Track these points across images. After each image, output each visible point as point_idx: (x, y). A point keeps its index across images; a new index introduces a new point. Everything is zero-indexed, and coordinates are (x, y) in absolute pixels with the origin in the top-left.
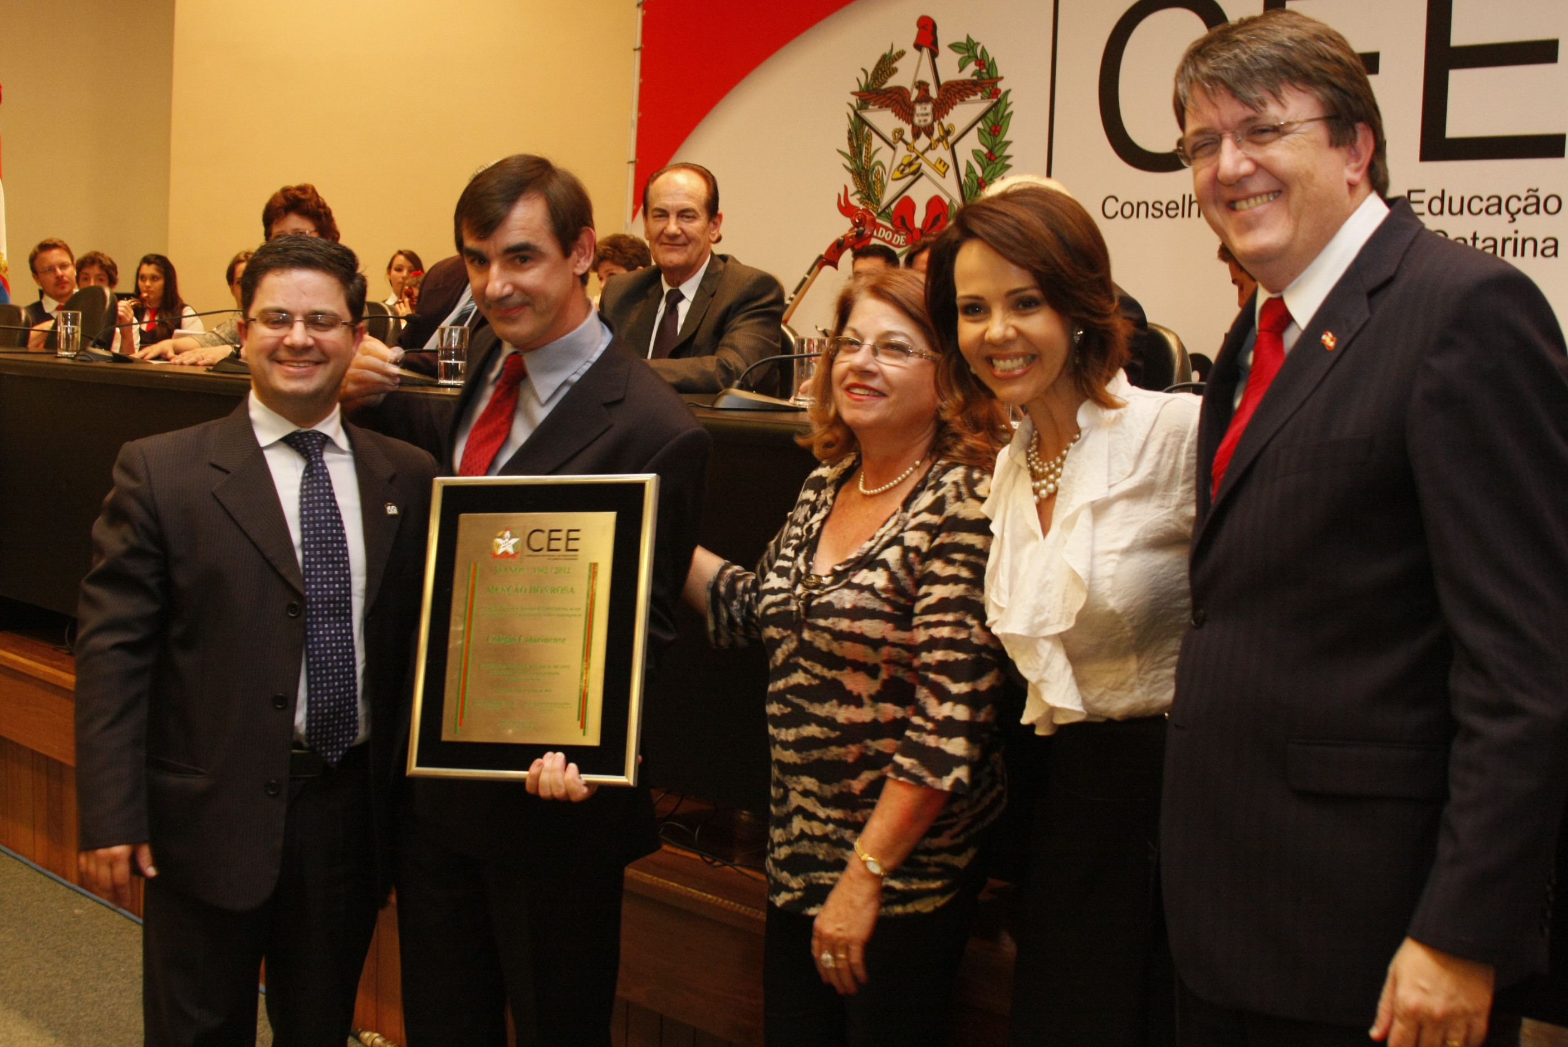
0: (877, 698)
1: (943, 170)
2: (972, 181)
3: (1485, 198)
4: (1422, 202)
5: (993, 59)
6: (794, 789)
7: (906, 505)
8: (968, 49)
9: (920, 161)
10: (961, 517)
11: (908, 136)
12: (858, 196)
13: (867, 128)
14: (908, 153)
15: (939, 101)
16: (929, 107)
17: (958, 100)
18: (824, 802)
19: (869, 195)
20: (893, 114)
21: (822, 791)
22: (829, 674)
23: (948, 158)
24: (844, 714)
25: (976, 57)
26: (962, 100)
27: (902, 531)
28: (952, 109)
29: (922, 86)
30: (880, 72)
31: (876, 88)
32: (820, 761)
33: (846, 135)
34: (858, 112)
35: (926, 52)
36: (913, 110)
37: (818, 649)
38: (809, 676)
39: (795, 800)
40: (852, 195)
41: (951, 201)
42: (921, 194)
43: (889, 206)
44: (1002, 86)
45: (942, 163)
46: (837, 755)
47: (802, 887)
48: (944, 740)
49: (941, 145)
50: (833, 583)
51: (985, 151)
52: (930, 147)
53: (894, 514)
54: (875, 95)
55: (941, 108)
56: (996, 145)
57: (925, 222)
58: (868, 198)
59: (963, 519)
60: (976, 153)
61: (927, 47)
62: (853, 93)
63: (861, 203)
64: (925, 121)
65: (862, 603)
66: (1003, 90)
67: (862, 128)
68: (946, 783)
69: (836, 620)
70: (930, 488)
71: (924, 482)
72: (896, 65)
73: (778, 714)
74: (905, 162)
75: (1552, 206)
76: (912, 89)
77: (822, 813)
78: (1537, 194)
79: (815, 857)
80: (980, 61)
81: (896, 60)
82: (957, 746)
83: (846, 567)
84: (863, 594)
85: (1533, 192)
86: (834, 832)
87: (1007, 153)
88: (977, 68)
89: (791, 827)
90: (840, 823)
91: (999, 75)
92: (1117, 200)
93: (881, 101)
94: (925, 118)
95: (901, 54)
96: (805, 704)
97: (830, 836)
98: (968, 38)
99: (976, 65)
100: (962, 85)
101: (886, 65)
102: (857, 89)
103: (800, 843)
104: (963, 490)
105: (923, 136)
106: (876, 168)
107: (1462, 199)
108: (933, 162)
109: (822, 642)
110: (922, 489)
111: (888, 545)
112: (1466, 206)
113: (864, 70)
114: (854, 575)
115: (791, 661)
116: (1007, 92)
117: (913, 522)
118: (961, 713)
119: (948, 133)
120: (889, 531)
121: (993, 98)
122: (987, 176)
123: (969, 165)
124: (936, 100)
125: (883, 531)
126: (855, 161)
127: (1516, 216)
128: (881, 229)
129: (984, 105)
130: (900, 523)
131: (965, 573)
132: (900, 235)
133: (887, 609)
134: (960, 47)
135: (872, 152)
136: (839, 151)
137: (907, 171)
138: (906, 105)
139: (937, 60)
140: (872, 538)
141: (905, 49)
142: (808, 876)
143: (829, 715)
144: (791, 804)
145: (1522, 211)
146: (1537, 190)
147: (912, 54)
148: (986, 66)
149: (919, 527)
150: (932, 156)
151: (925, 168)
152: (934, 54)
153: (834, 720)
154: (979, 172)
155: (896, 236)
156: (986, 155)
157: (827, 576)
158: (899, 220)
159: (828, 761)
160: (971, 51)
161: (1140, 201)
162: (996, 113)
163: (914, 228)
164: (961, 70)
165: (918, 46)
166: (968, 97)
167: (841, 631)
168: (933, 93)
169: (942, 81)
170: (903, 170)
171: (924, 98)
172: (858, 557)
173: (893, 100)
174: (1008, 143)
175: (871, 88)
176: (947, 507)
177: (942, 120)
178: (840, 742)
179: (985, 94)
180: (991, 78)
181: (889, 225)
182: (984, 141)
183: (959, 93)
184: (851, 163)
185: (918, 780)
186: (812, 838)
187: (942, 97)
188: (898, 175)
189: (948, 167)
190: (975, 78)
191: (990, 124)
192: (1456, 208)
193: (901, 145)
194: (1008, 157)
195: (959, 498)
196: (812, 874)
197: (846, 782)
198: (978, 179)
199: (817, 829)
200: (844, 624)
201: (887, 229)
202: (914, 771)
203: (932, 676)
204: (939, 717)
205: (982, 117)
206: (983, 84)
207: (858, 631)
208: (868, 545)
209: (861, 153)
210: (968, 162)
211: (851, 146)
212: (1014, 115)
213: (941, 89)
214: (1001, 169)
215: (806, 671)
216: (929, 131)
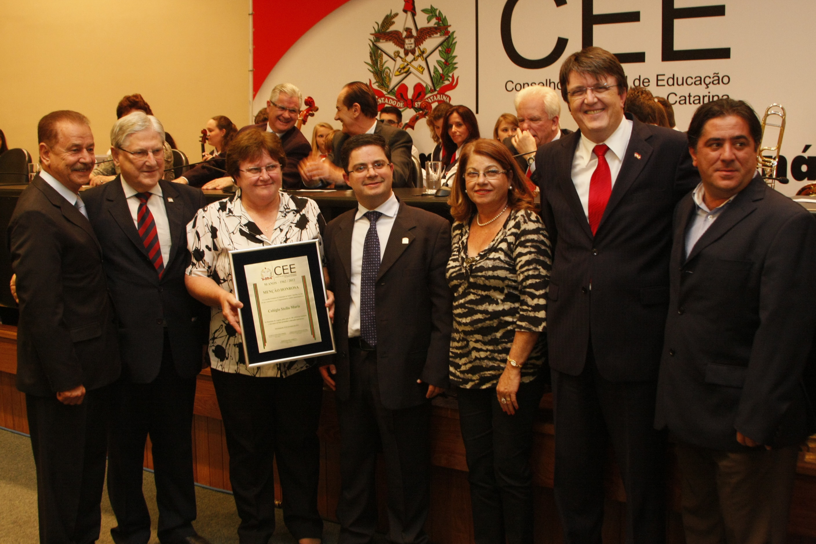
0: (503, 301)
1: (422, 70)
2: (438, 76)
3: (694, 77)
4: (663, 80)
5: (445, 17)
6: (471, 341)
7: (505, 226)
8: (431, 12)
9: (409, 66)
10: (527, 229)
11: (402, 54)
12: (377, 84)
13: (380, 51)
14: (402, 63)
15: (418, 38)
16: (413, 40)
17: (427, 37)
18: (485, 343)
19: (383, 83)
20: (394, 44)
21: (484, 339)
22: (484, 293)
23: (424, 64)
24: (491, 308)
25: (436, 15)
26: (430, 37)
27: (505, 236)
28: (425, 41)
29: (408, 30)
30: (385, 24)
31: (384, 32)
32: (482, 328)
33: (369, 55)
34: (375, 43)
35: (409, 14)
36: (404, 42)
37: (480, 284)
38: (475, 296)
39: (472, 344)
40: (374, 84)
41: (427, 85)
42: (411, 82)
43: (394, 88)
44: (450, 29)
45: (421, 67)
46: (489, 324)
47: (478, 378)
48: (537, 313)
49: (420, 58)
50: (480, 259)
51: (443, 61)
52: (414, 59)
53: (501, 230)
54: (383, 35)
55: (419, 41)
56: (449, 58)
57: (413, 96)
58: (383, 85)
59: (528, 230)
60: (438, 62)
61: (410, 11)
62: (372, 34)
63: (378, 87)
64: (411, 47)
65: (497, 264)
66: (451, 32)
67: (377, 51)
68: (540, 329)
69: (486, 272)
70: (512, 219)
71: (510, 217)
72: (394, 20)
73: (462, 313)
74: (401, 67)
75: (726, 80)
76: (403, 32)
77: (484, 348)
78: (718, 75)
79: (482, 366)
80: (438, 18)
81: (394, 18)
82: (542, 314)
83: (485, 252)
84: (496, 261)
85: (716, 74)
86: (490, 355)
87: (455, 61)
88: (437, 21)
89: (471, 356)
90: (492, 351)
91: (449, 24)
92: (513, 83)
93: (386, 37)
94: (411, 45)
95: (396, 15)
96: (475, 307)
97: (489, 356)
98: (431, 6)
99: (436, 19)
100: (429, 29)
101: (389, 20)
102: (373, 32)
103: (476, 362)
104: (526, 218)
105: (410, 54)
106: (386, 70)
107: (683, 78)
108: (416, 67)
109: (481, 281)
110: (510, 220)
111: (501, 242)
112: (685, 81)
113: (376, 23)
114: (489, 255)
115: (467, 291)
116: (453, 33)
117: (509, 233)
118: (542, 302)
119: (423, 52)
120: (500, 237)
121: (446, 35)
122: (445, 73)
123: (435, 68)
124: (416, 37)
125: (497, 237)
126: (374, 67)
127: (709, 86)
128: (390, 100)
129: (442, 39)
130: (504, 233)
131: (533, 250)
132: (400, 102)
133: (507, 266)
134: (427, 11)
135: (383, 62)
136: (365, 63)
137: (402, 71)
138: (400, 39)
139: (416, 18)
140: (494, 240)
141: (398, 12)
142: (480, 374)
143: (485, 309)
144: (470, 347)
145: (711, 83)
146: (718, 73)
147: (402, 15)
148: (441, 19)
149: (512, 234)
150: (415, 64)
151: (412, 69)
152: (414, 14)
153: (487, 311)
154: (441, 71)
155: (398, 103)
156: (444, 63)
157: (477, 257)
158: (399, 95)
159: (485, 327)
160: (433, 13)
161: (525, 83)
162: (448, 43)
163: (408, 99)
164: (428, 22)
165: (405, 11)
166: (433, 35)
167: (489, 276)
168: (414, 33)
169: (419, 27)
170: (400, 71)
171: (410, 35)
172: (489, 249)
173: (393, 37)
174: (455, 57)
175: (381, 31)
176: (521, 226)
177: (419, 46)
178: (490, 319)
179: (442, 33)
180: (444, 26)
181: (394, 98)
182: (443, 57)
183: (428, 33)
184: (372, 68)
185: (529, 329)
186: (481, 359)
187: (419, 35)
188: (398, 73)
189: (424, 69)
190: (436, 26)
191: (445, 48)
192: (680, 82)
193: (398, 59)
194: (455, 63)
195: (525, 222)
196: (482, 373)
197: (494, 334)
198: (440, 74)
199: (483, 355)
200: (490, 273)
201: (393, 100)
202: (527, 327)
203: (528, 290)
204: (533, 305)
205: (441, 44)
206: (440, 28)
207: (496, 275)
208: (492, 244)
209: (377, 63)
210: (434, 66)
211: (372, 59)
212: (457, 43)
213: (418, 31)
214: (452, 69)
215: (474, 294)
216: (413, 52)
